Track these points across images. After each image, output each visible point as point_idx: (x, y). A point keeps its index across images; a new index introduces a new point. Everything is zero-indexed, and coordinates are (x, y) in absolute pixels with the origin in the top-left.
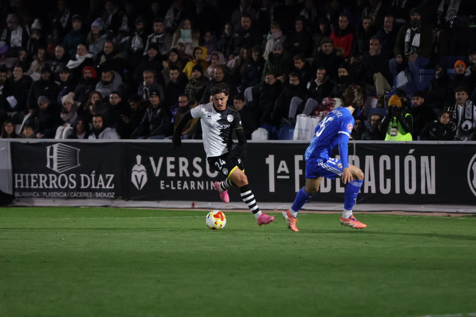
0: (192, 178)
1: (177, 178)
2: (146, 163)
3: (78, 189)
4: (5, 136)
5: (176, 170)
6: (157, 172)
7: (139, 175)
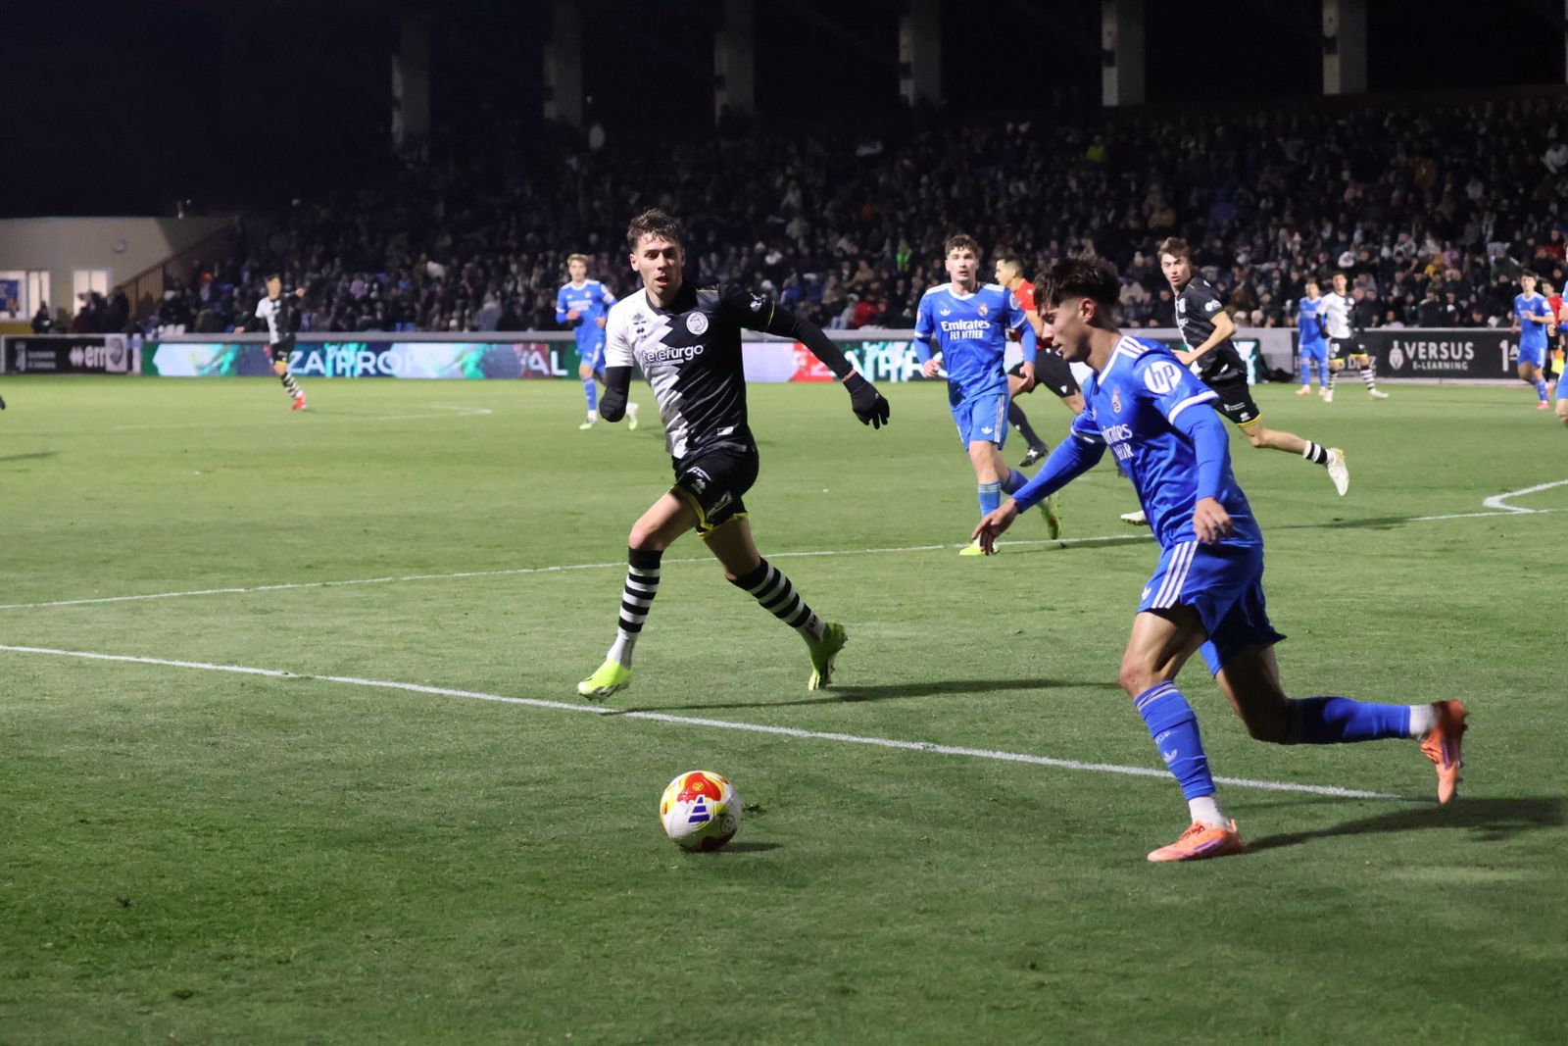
0: (1440, 360)
1: (1427, 360)
2: (1401, 347)
3: (1346, 369)
4: (1288, 326)
5: (1427, 353)
6: (1411, 354)
7: (1396, 358)
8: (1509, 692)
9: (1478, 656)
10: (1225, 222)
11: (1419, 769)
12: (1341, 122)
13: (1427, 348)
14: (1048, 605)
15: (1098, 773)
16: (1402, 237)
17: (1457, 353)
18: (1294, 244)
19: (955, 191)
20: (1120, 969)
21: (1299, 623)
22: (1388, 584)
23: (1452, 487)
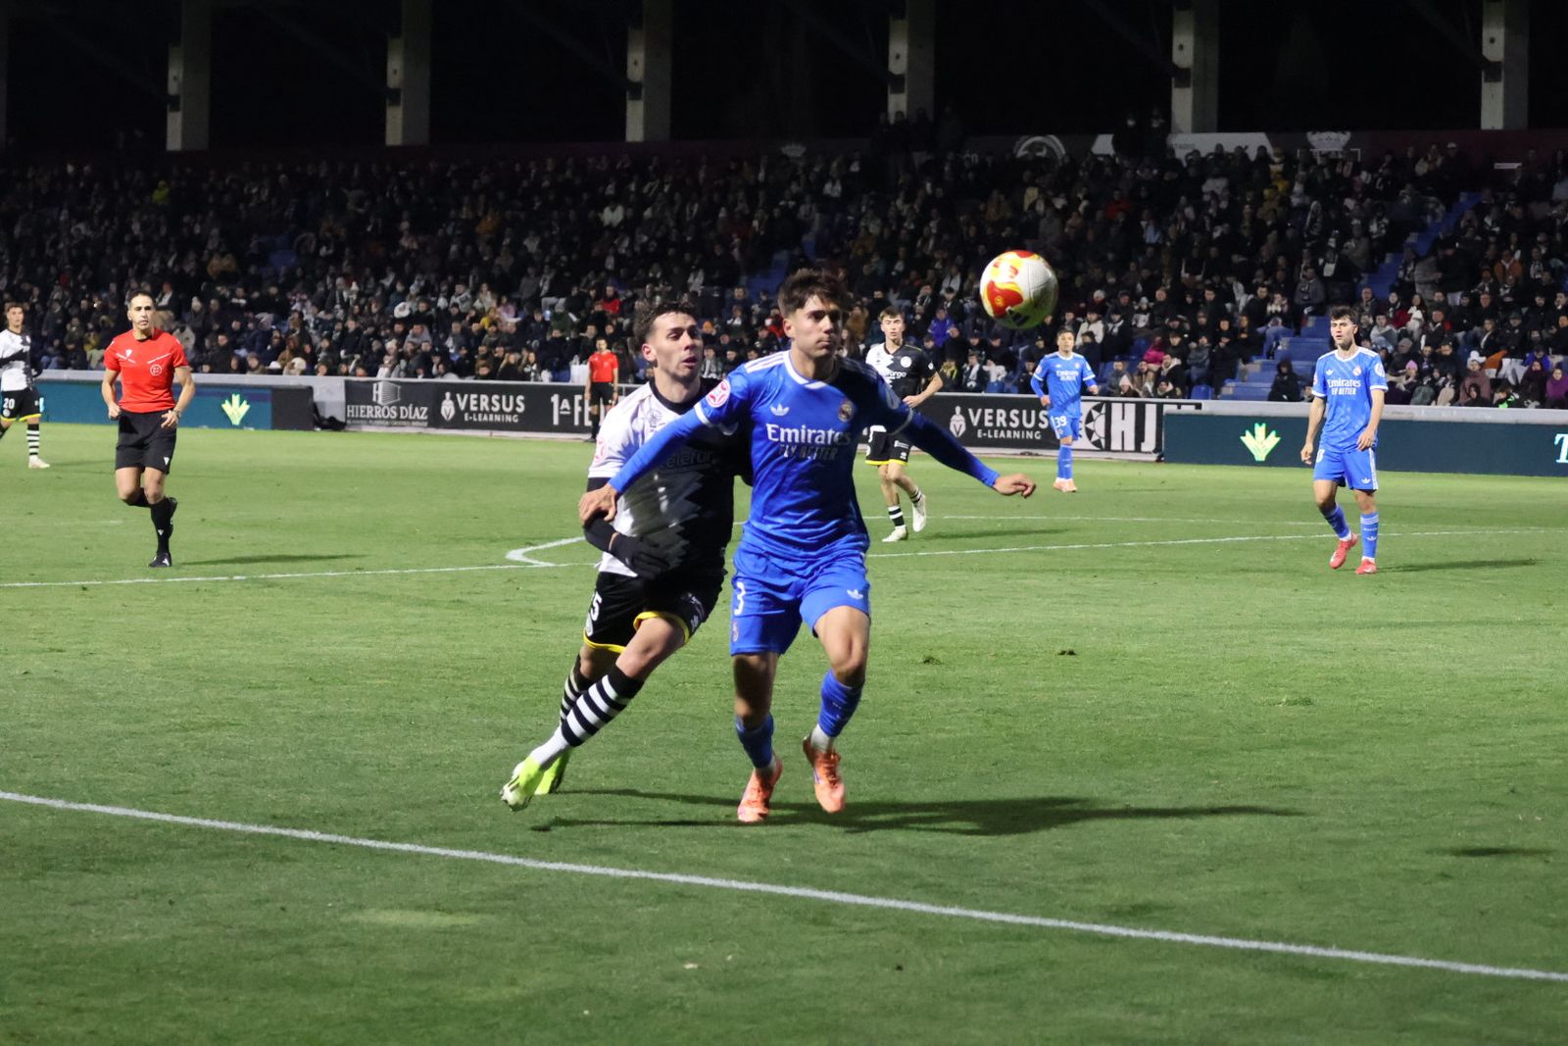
0: (491, 412)
1: (478, 412)
2: (454, 398)
3: (398, 419)
4: (342, 375)
5: (478, 405)
6: (462, 406)
7: (447, 408)
8: (497, 742)
9: (472, 706)
10: (283, 270)
11: (397, 816)
12: (402, 173)
13: (478, 399)
14: (58, 647)
15: (81, 813)
16: (459, 288)
17: (508, 406)
18: (351, 293)
19: (17, 231)
20: (73, 1002)
21: (302, 670)
22: (397, 634)
23: (477, 539)
